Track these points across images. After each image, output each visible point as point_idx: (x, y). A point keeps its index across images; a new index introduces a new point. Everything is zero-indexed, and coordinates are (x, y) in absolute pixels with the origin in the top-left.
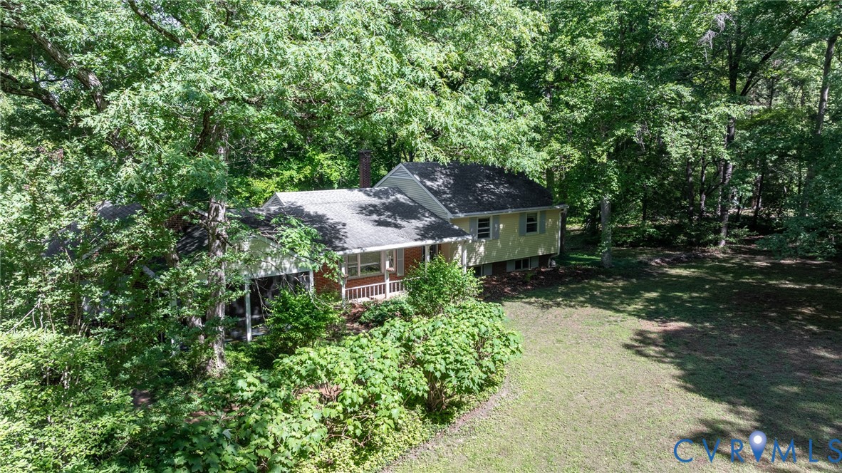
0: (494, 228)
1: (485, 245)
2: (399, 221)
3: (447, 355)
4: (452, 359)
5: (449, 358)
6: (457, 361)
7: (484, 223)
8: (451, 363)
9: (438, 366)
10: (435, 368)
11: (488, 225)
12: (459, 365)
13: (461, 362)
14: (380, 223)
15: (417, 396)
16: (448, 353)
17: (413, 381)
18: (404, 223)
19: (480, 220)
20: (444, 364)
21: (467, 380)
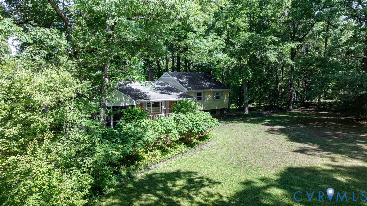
0: (203, 96)
2: (169, 93)
3: (193, 122)
4: (195, 123)
5: (194, 123)
6: (196, 124)
7: (199, 94)
8: (194, 125)
9: (190, 125)
10: (189, 126)
11: (201, 95)
12: (197, 125)
13: (198, 124)
14: (162, 93)
15: (183, 132)
16: (193, 121)
17: (182, 128)
18: (171, 93)
19: (198, 93)
20: (192, 125)
21: (201, 129)
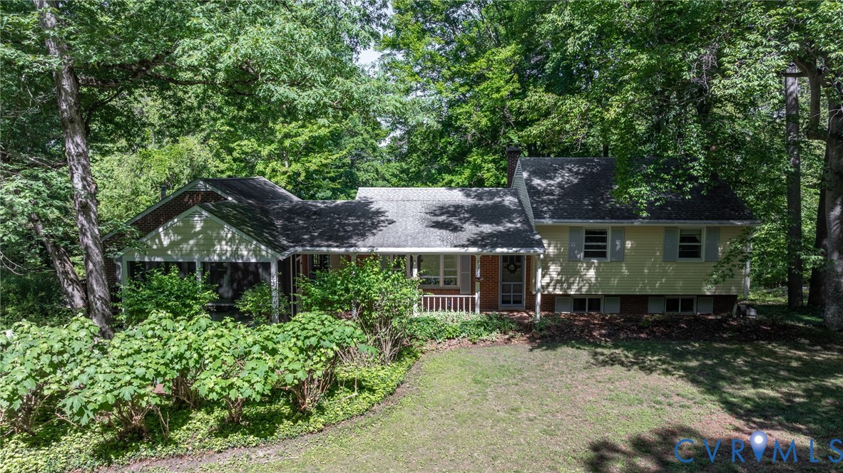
0: (614, 245)
1: (597, 269)
7: (595, 236)
11: (604, 240)
19: (588, 232)
